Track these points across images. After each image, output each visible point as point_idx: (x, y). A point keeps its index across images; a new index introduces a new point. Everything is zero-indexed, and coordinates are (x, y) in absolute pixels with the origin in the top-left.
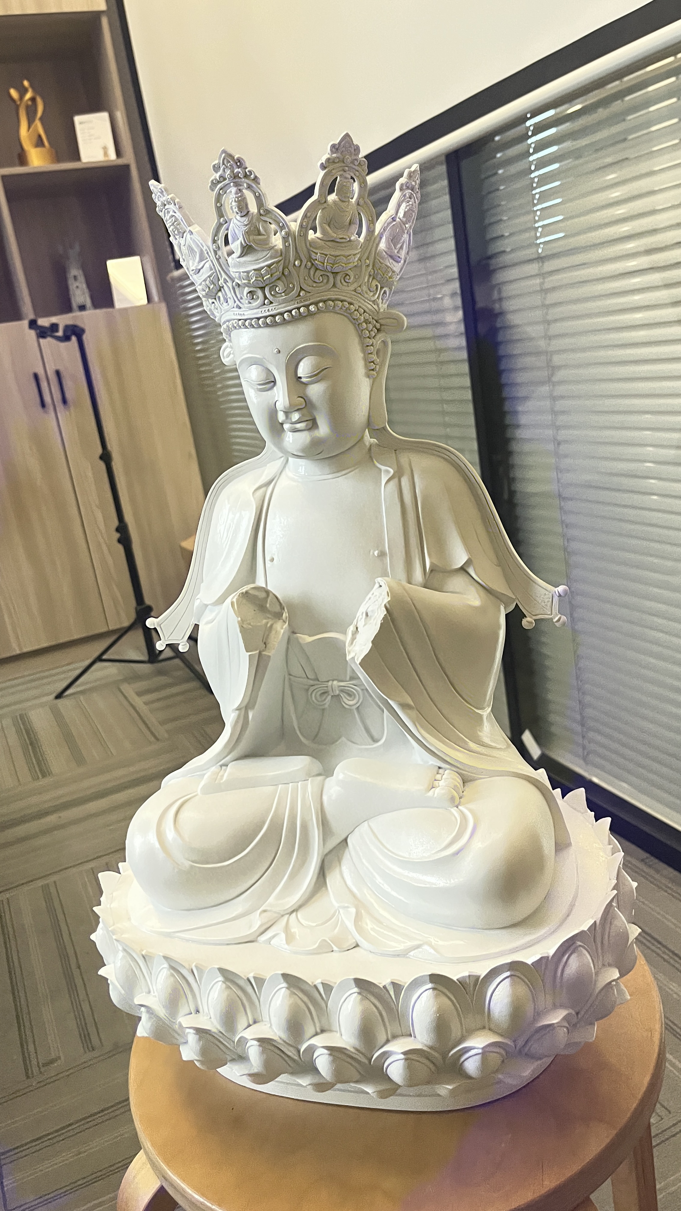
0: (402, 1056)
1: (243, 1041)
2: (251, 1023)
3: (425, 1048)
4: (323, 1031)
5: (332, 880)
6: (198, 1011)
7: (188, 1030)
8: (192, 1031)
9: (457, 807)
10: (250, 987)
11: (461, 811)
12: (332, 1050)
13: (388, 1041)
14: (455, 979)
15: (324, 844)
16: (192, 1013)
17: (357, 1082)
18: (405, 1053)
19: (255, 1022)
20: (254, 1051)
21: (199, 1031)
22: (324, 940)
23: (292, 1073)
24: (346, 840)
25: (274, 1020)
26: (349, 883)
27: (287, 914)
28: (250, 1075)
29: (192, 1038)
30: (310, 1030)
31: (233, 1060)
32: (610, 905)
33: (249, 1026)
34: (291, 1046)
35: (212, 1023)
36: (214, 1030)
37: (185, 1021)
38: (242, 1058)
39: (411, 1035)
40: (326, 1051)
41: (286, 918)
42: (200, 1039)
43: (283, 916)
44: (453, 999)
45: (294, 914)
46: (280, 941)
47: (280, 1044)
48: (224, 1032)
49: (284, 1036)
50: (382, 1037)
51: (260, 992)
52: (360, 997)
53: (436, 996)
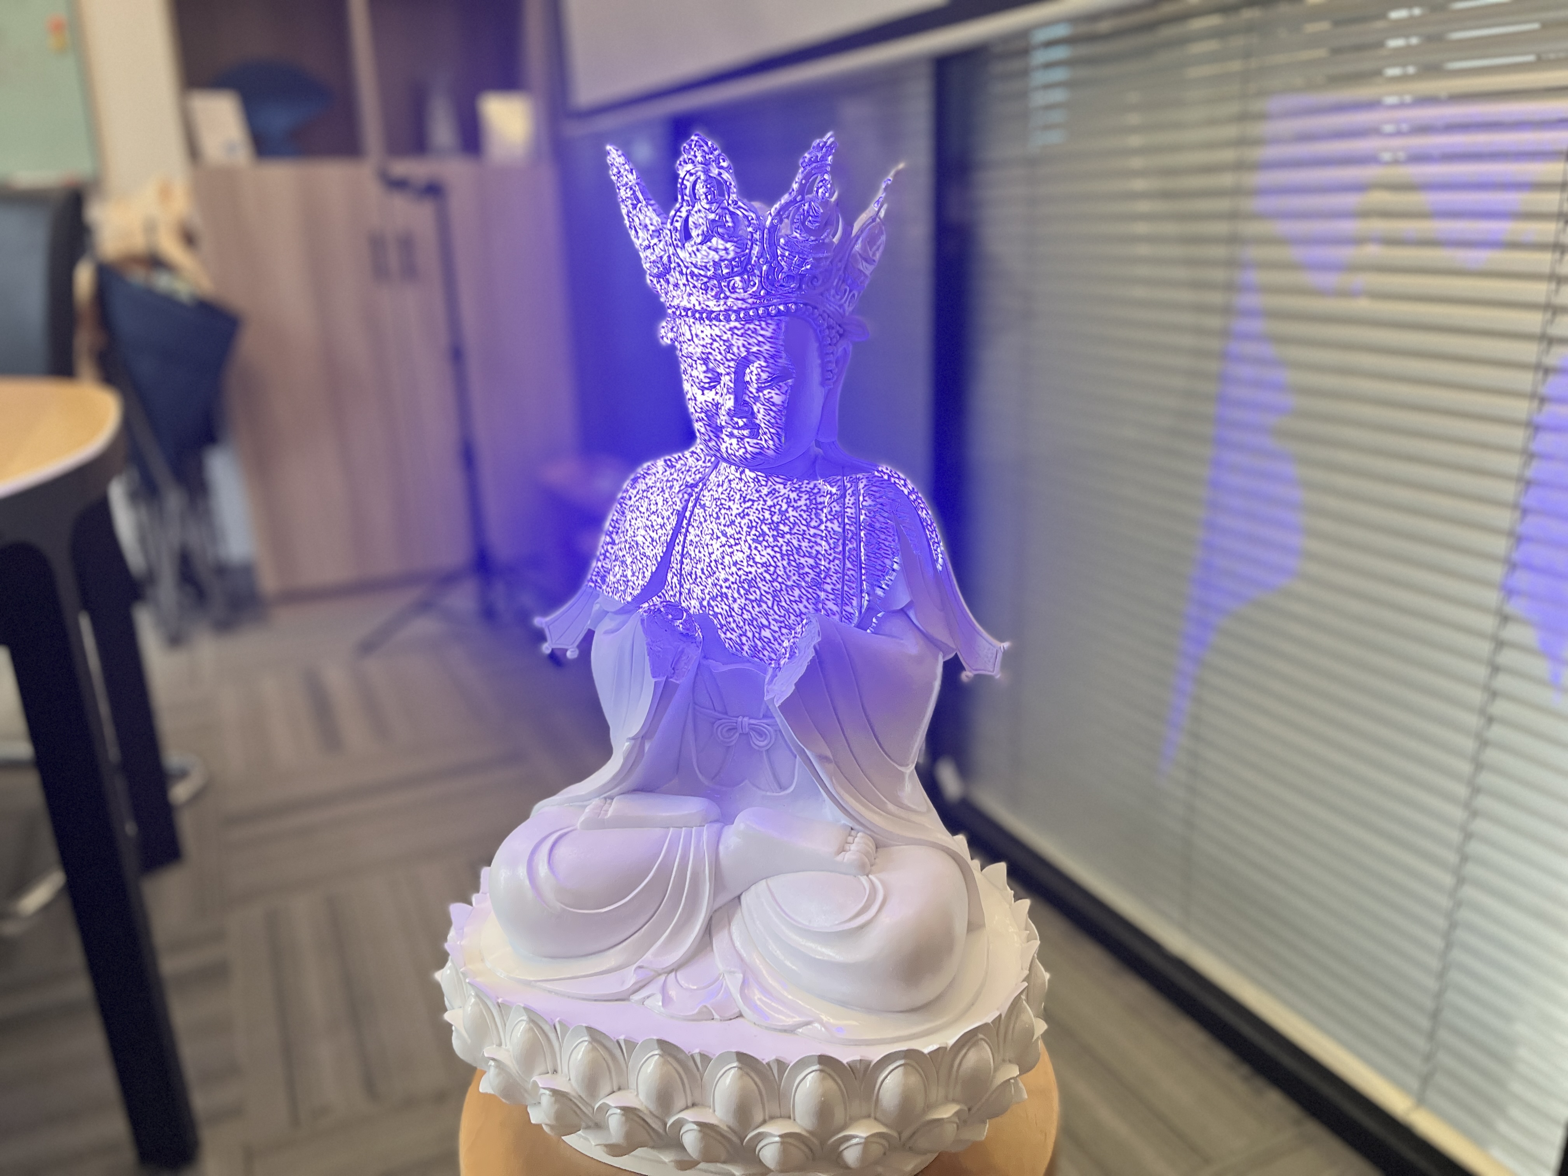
0: (777, 1139)
1: (605, 1108)
2: (615, 1089)
3: (804, 1133)
4: (694, 1105)
5: (720, 942)
6: (555, 1071)
7: (542, 1091)
8: (547, 1092)
9: (867, 876)
10: (619, 1050)
11: (871, 880)
12: (702, 1126)
13: (764, 1122)
14: (845, 1062)
15: (714, 900)
16: (548, 1073)
17: (724, 1162)
18: (780, 1136)
19: (619, 1089)
20: (615, 1122)
21: (555, 1092)
22: (705, 1007)
23: (653, 1147)
24: (739, 897)
25: (642, 1089)
26: (738, 944)
27: (665, 973)
28: (606, 1146)
29: (546, 1099)
30: (680, 1102)
31: (588, 1127)
32: (1018, 999)
33: (614, 1092)
34: (657, 1117)
35: (571, 1085)
36: (573, 1093)
37: (541, 1080)
38: (598, 1126)
39: (790, 1118)
40: (695, 1127)
41: (663, 977)
42: (556, 1101)
43: (660, 975)
44: (840, 1082)
45: (673, 973)
46: (656, 1002)
47: (645, 1114)
48: (584, 1096)
49: (652, 1107)
50: (758, 1117)
51: (629, 1057)
52: (740, 1072)
53: (823, 1079)
